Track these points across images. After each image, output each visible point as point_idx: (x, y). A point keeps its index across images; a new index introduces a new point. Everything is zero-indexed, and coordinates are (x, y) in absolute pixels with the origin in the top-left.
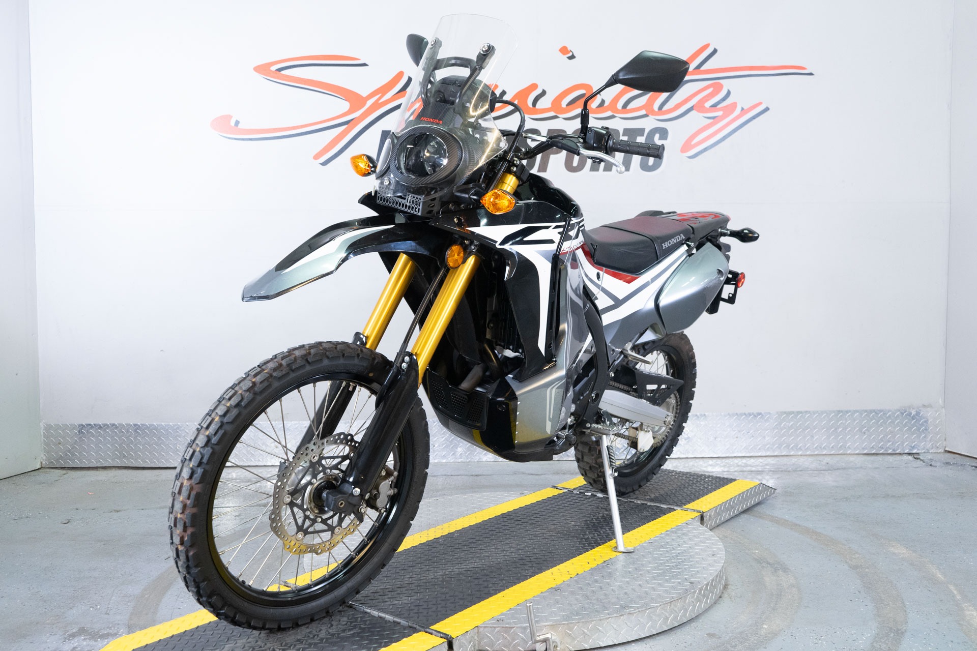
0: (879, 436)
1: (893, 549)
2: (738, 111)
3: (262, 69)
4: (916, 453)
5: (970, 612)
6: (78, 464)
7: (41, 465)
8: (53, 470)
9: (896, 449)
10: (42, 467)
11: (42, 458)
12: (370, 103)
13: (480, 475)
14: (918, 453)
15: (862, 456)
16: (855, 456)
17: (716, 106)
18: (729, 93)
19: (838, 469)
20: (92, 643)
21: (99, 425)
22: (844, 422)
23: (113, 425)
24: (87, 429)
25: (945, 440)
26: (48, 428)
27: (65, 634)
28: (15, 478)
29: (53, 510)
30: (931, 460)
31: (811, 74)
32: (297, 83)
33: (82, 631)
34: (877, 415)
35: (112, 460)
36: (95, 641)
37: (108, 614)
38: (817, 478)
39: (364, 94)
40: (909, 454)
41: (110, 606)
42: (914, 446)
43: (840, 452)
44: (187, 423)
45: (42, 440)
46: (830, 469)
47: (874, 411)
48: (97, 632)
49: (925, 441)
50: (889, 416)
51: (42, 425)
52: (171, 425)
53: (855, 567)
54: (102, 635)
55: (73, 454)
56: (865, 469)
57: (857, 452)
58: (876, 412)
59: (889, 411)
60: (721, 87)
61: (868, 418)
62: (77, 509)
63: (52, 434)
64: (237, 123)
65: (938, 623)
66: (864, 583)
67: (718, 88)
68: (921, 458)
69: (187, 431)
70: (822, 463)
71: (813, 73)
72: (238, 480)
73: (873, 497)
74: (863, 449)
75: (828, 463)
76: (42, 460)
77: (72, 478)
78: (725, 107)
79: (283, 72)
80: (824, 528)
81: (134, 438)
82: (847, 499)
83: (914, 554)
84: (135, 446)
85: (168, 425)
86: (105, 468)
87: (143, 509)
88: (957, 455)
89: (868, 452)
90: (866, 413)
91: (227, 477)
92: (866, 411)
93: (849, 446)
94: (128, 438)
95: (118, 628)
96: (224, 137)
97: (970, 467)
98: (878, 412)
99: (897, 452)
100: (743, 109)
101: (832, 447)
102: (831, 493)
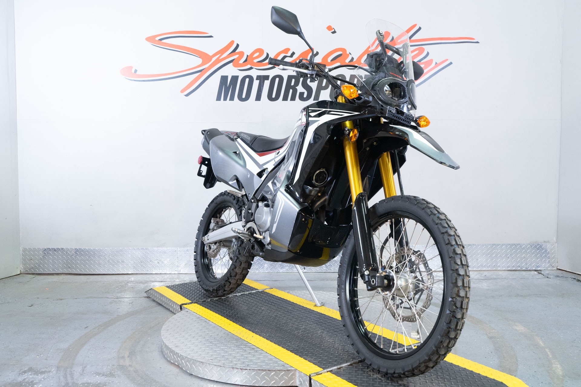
0: (517, 259)
1: (516, 327)
2: (433, 64)
3: (151, 39)
4: (540, 270)
5: (556, 366)
6: (42, 271)
7: (21, 272)
8: (27, 275)
9: (527, 268)
10: (21, 273)
11: (21, 268)
12: (214, 59)
13: (277, 281)
14: (541, 270)
15: (507, 271)
16: (503, 271)
17: (420, 62)
18: (428, 54)
19: (491, 279)
20: (36, 376)
21: (54, 249)
22: (496, 251)
23: (62, 249)
24: (47, 251)
25: (557, 262)
26: (25, 250)
27: (20, 371)
28: (4, 280)
29: (24, 299)
30: (548, 274)
31: (478, 42)
32: (171, 47)
33: (30, 369)
34: (515, 247)
35: (62, 269)
36: (37, 375)
37: (47, 360)
38: (477, 284)
39: (211, 54)
40: (536, 270)
41: (49, 355)
42: (538, 266)
43: (494, 269)
44: (106, 248)
45: (21, 257)
46: (486, 279)
47: (515, 244)
48: (39, 370)
49: (545, 263)
50: (524, 248)
51: (21, 249)
52: (96, 249)
53: (491, 338)
54: (42, 372)
55: (39, 266)
56: (507, 279)
57: (504, 269)
58: (516, 245)
59: (523, 245)
60: (423, 50)
61: (511, 249)
62: (38, 298)
63: (28, 254)
64: (136, 71)
65: (535, 372)
66: (495, 347)
67: (422, 51)
68: (542, 273)
69: (106, 253)
70: (482, 275)
71: (479, 41)
72: (134, 282)
73: (509, 296)
74: (508, 267)
75: (485, 276)
76: (21, 269)
77: (38, 280)
78: (426, 62)
79: (163, 41)
80: (477, 314)
81: (75, 257)
82: (493, 297)
83: (528, 330)
84: (75, 261)
85: (95, 249)
86: (58, 274)
87: (76, 299)
88: (564, 272)
89: (510, 269)
90: (509, 246)
91: (128, 280)
92: (509, 245)
93: (499, 265)
94: (71, 256)
95: (51, 368)
96: (128, 79)
97: (570, 279)
98: (517, 245)
99: (528, 269)
100: (436, 63)
101: (489, 266)
102: (484, 293)
